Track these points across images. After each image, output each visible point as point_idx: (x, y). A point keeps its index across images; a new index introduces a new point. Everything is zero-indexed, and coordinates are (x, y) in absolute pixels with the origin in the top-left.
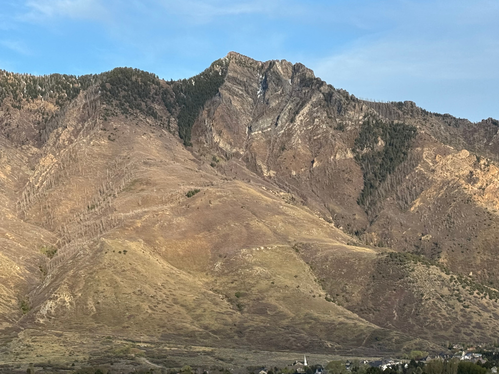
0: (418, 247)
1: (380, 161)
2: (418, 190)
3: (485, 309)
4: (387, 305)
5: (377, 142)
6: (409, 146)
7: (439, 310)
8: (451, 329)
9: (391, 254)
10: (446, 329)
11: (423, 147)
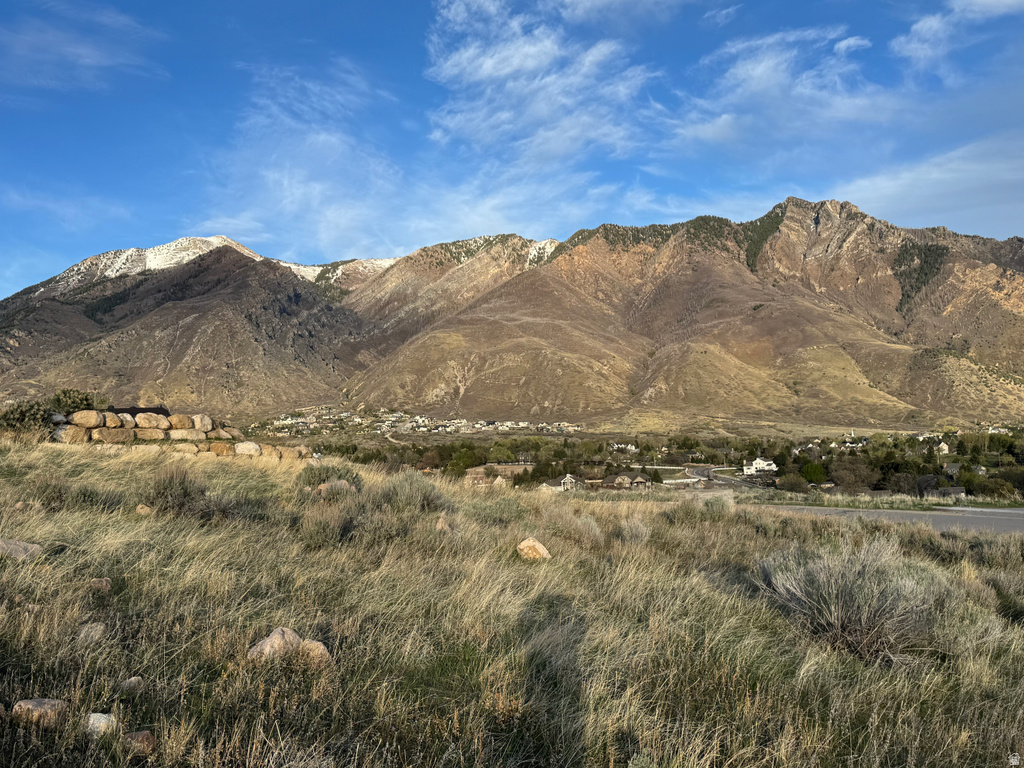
0: (949, 344)
1: (916, 276)
2: (950, 298)
3: (1010, 392)
4: (922, 390)
5: (913, 260)
6: (941, 262)
7: (969, 394)
8: (979, 409)
9: (926, 350)
10: (974, 409)
11: (954, 263)
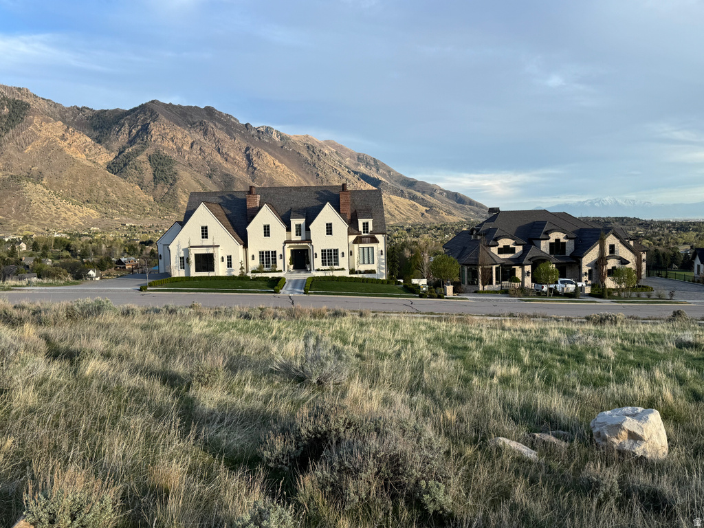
0: (29, 173)
1: (6, 121)
2: (30, 141)
3: (69, 210)
4: (8, 205)
5: (4, 109)
6: (25, 114)
7: (42, 210)
8: (49, 220)
9: (12, 176)
10: (45, 220)
11: (34, 116)
